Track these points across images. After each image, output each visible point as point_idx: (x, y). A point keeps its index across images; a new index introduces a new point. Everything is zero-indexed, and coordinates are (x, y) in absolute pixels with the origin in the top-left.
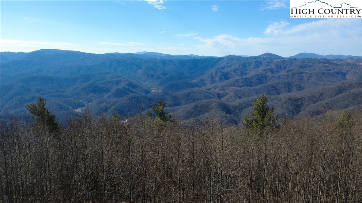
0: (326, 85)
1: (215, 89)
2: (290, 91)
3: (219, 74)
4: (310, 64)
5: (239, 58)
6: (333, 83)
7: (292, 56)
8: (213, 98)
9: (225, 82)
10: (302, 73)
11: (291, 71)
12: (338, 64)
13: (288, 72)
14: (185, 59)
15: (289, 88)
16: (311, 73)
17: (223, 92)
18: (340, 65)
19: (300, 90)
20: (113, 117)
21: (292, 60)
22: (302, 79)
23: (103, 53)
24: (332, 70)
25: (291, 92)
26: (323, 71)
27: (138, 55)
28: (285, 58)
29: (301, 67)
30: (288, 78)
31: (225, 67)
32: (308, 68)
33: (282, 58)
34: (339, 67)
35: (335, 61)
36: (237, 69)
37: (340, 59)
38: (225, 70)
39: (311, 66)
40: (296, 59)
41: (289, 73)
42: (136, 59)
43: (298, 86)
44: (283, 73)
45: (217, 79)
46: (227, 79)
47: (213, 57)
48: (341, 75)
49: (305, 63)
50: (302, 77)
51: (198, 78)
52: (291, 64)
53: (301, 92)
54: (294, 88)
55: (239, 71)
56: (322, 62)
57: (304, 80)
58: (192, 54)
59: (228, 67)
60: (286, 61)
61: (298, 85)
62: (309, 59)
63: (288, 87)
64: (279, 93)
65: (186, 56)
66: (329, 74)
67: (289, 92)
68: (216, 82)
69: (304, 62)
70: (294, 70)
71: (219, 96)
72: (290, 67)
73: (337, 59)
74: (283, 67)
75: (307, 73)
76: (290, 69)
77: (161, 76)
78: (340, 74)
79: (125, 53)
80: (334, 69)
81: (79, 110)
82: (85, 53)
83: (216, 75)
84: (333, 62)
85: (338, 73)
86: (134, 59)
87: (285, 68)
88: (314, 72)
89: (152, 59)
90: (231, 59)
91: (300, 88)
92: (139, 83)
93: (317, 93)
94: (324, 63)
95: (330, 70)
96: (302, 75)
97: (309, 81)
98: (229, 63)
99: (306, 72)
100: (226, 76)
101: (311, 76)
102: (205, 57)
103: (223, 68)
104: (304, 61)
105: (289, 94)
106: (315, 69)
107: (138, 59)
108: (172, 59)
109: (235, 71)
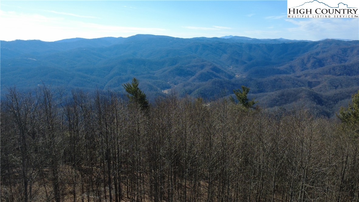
1: (306, 76)
3: (312, 61)
5: (338, 43)
8: (303, 86)
9: (319, 70)
14: (273, 43)
17: (315, 80)
20: (197, 100)
23: (190, 38)
27: (224, 39)
31: (320, 52)
36: (335, 55)
38: (320, 56)
42: (221, 43)
45: (309, 65)
46: (322, 66)
47: (306, 41)
51: (287, 64)
55: (338, 57)
58: (281, 38)
59: (324, 52)
65: (275, 40)
68: (308, 69)
71: (310, 84)
77: (246, 62)
79: (211, 37)
81: (166, 92)
82: (174, 38)
83: (309, 60)
86: (220, 43)
89: (238, 43)
90: (328, 43)
92: (223, 67)
98: (325, 48)
100: (320, 63)
102: (297, 41)
103: (317, 54)
107: (224, 43)
108: (260, 43)
109: (332, 57)
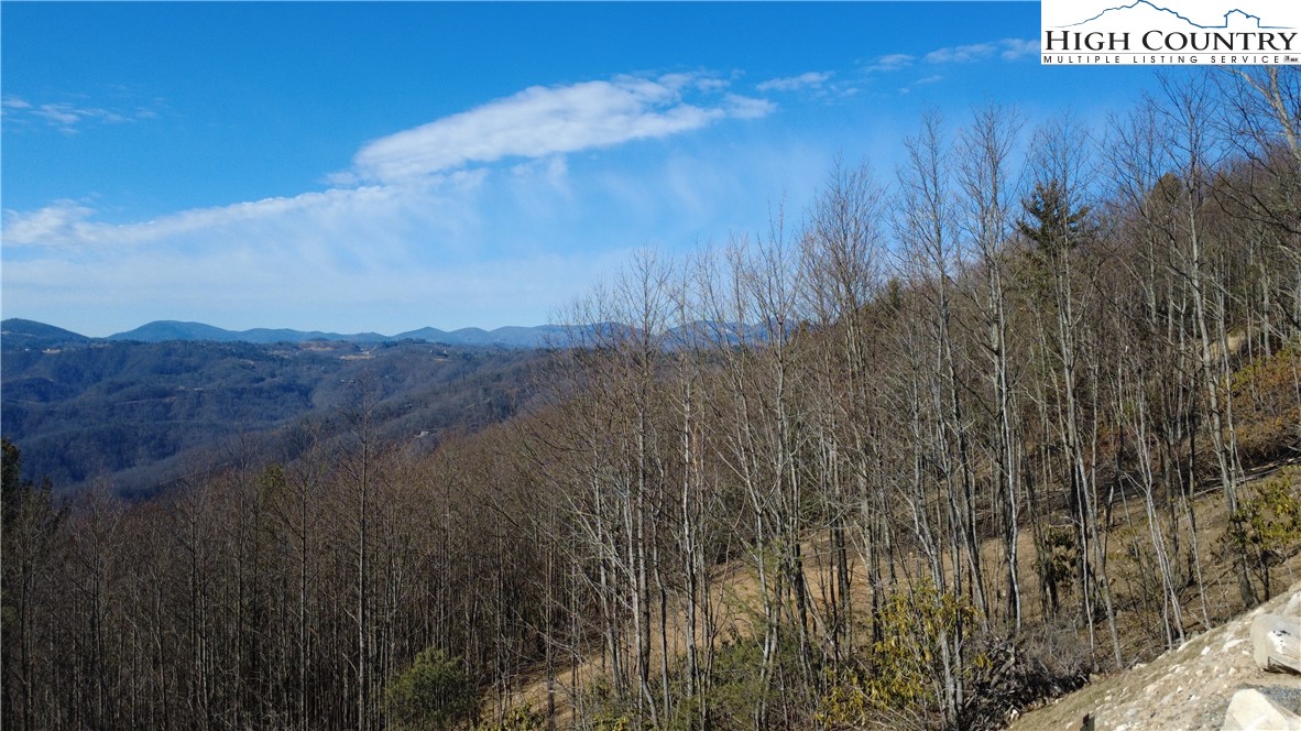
0: (253, 429)
2: (123, 463)
4: (193, 361)
6: (275, 423)
7: (123, 334)
10: (165, 394)
11: (121, 387)
12: (283, 359)
13: (109, 392)
15: (119, 453)
16: (200, 392)
18: (290, 361)
19: (164, 455)
21: (121, 349)
22: (169, 415)
24: (268, 380)
25: (129, 466)
26: (238, 382)
28: (94, 340)
29: (161, 371)
30: (112, 415)
32: (185, 375)
33: (83, 339)
34: (288, 368)
35: (274, 349)
37: (289, 344)
39: (195, 369)
40: (137, 343)
41: (115, 396)
43: (153, 443)
44: (89, 395)
48: (297, 393)
49: (173, 358)
50: (168, 407)
52: (122, 363)
53: (167, 461)
54: (140, 450)
56: (233, 354)
57: (175, 417)
60: (100, 350)
61: (153, 437)
62: (185, 343)
63: (118, 448)
64: (78, 476)
66: (260, 392)
67: (121, 466)
69: (168, 354)
70: (132, 384)
72: (116, 373)
73: (280, 344)
74: (87, 374)
75: (183, 391)
76: (121, 379)
78: (293, 390)
80: (273, 376)
84: (270, 353)
85: (287, 388)
87: (98, 377)
88: (210, 386)
91: (165, 446)
93: (226, 461)
94: (241, 356)
95: (263, 380)
96: (167, 400)
97: (194, 421)
99: (182, 388)
101: (199, 404)
104: (167, 349)
105: (120, 474)
106: (210, 379)
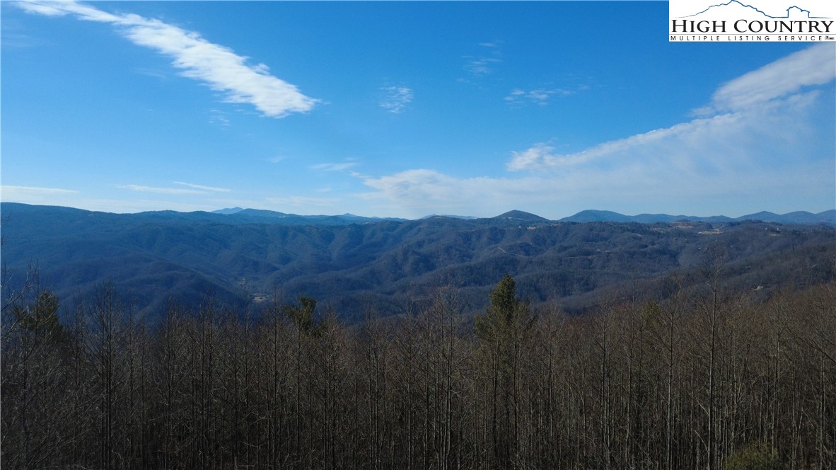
0: (639, 278)
1: (404, 291)
2: (566, 293)
3: (411, 259)
4: (605, 234)
5: (453, 222)
6: (654, 274)
7: (567, 218)
8: (399, 313)
9: (426, 277)
10: (589, 253)
11: (565, 249)
12: (659, 234)
13: (559, 251)
14: (332, 225)
15: (564, 286)
16: (609, 253)
17: (421, 298)
18: (664, 235)
19: (588, 290)
21: (567, 227)
22: (591, 266)
23: (132, 213)
24: (650, 246)
25: (569, 295)
26: (632, 248)
27: (221, 215)
28: (552, 222)
29: (587, 240)
30: (561, 265)
31: (424, 241)
32: (600, 243)
33: (547, 221)
34: (663, 239)
35: (654, 227)
36: (451, 247)
37: (664, 223)
38: (425, 250)
39: (606, 239)
40: (574, 223)
41: (563, 253)
42: (216, 225)
43: (582, 282)
44: (549, 253)
45: (407, 268)
46: (430, 270)
47: (396, 220)
48: (668, 256)
49: (594, 232)
50: (591, 261)
51: (364, 269)
52: (566, 234)
53: (590, 293)
54: (575, 286)
55: (456, 250)
56: (628, 230)
57: (594, 267)
58: (348, 214)
59: (431, 241)
60: (555, 227)
61: (582, 279)
62: (601, 223)
63: (563, 283)
64: (543, 299)
65: (335, 218)
66: (645, 254)
67: (565, 295)
68: (406, 276)
69: (591, 230)
70: (571, 247)
71: (415, 309)
72: (563, 240)
73: (658, 223)
74: (548, 242)
75: (599, 252)
76: (565, 244)
77: (277, 265)
78: (665, 254)
79: (188, 211)
80: (653, 244)
82: (89, 212)
83: (405, 259)
84: (652, 229)
85: (662, 252)
86: (212, 225)
87: (554, 243)
88: (615, 250)
89: (256, 225)
90: (437, 224)
91: (588, 285)
92: (222, 281)
93: (623, 296)
94: (633, 231)
95: (647, 246)
96: (590, 257)
97: (605, 271)
98: (433, 233)
99: (598, 250)
100: (426, 263)
101: (608, 260)
102: (379, 219)
103: (420, 244)
104: (591, 227)
105: (564, 299)
106: (614, 245)
107: (223, 224)
108: (304, 225)
109: (448, 250)
